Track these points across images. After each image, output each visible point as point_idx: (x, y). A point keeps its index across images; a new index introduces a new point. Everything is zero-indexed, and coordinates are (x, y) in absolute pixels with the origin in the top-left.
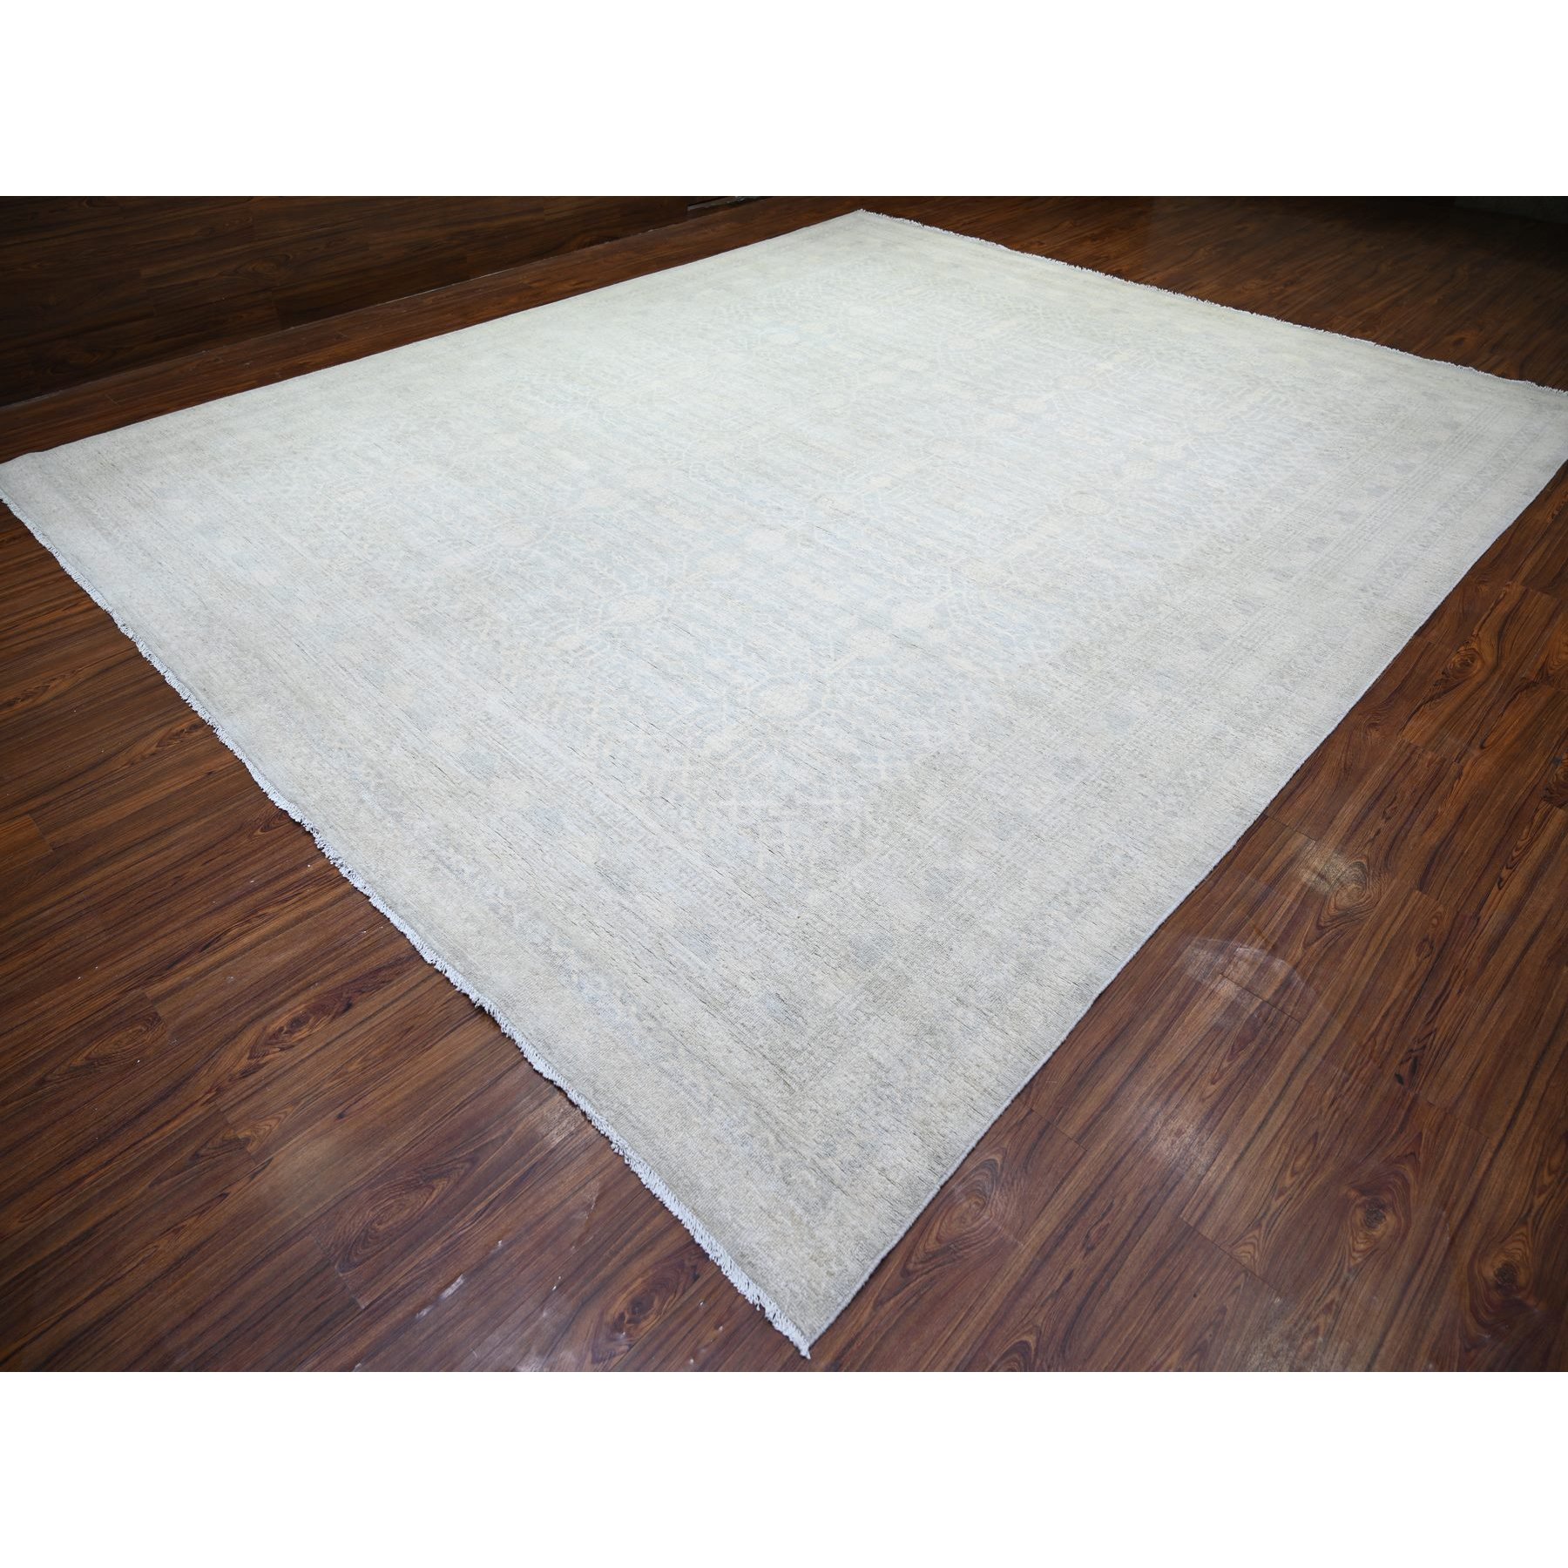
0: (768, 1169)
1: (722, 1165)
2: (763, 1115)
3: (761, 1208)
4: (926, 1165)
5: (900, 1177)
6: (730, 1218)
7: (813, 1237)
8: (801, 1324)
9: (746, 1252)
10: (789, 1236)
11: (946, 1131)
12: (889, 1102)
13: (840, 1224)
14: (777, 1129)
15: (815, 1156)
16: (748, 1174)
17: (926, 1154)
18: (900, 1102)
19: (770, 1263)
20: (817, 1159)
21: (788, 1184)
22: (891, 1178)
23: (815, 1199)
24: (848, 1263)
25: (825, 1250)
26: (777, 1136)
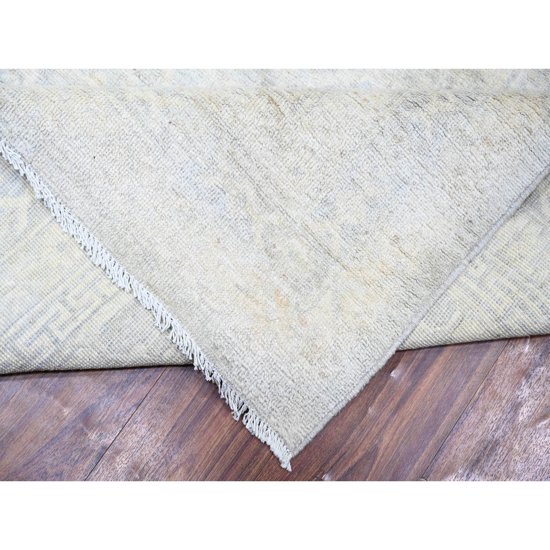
0: (246, 238)
1: (184, 229)
2: (239, 154)
3: (237, 286)
4: (452, 233)
5: (418, 249)
6: (197, 297)
7: (303, 323)
8: (284, 433)
9: (218, 343)
10: (274, 320)
11: (486, 184)
12: (415, 136)
13: (339, 308)
14: (258, 176)
15: (307, 218)
16: (219, 242)
17: (454, 217)
18: (429, 136)
19: (249, 359)
20: (310, 223)
21: (271, 256)
22: (406, 249)
23: (307, 275)
24: (346, 362)
25: (319, 343)
26: (258, 189)
